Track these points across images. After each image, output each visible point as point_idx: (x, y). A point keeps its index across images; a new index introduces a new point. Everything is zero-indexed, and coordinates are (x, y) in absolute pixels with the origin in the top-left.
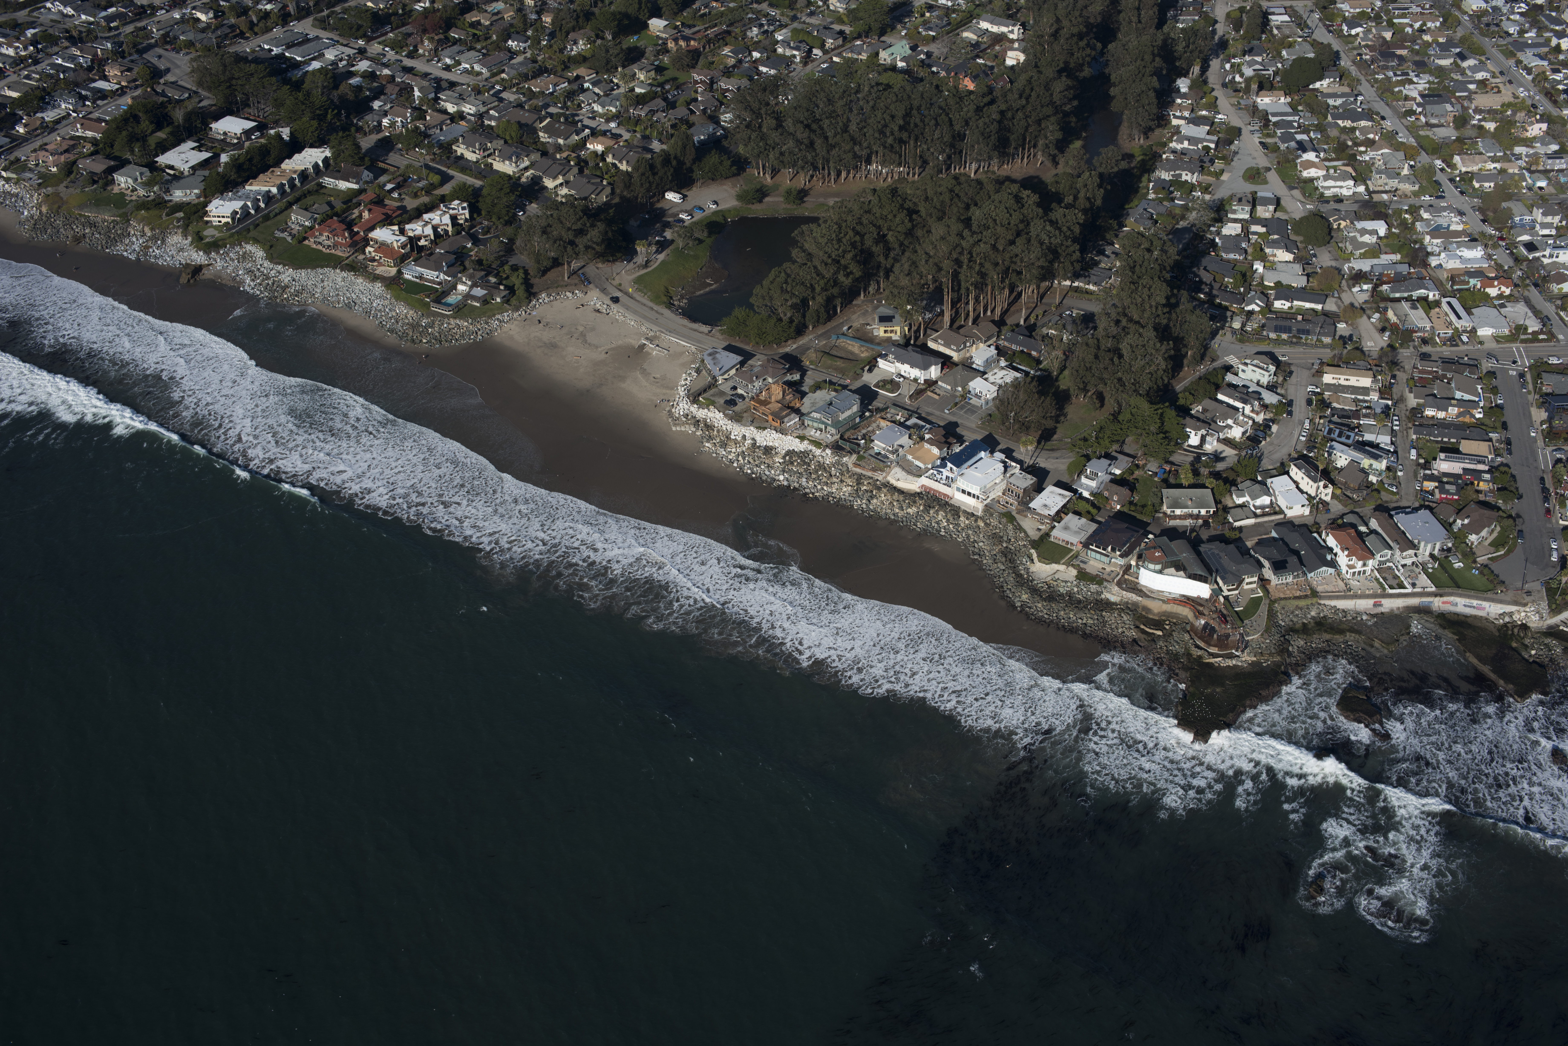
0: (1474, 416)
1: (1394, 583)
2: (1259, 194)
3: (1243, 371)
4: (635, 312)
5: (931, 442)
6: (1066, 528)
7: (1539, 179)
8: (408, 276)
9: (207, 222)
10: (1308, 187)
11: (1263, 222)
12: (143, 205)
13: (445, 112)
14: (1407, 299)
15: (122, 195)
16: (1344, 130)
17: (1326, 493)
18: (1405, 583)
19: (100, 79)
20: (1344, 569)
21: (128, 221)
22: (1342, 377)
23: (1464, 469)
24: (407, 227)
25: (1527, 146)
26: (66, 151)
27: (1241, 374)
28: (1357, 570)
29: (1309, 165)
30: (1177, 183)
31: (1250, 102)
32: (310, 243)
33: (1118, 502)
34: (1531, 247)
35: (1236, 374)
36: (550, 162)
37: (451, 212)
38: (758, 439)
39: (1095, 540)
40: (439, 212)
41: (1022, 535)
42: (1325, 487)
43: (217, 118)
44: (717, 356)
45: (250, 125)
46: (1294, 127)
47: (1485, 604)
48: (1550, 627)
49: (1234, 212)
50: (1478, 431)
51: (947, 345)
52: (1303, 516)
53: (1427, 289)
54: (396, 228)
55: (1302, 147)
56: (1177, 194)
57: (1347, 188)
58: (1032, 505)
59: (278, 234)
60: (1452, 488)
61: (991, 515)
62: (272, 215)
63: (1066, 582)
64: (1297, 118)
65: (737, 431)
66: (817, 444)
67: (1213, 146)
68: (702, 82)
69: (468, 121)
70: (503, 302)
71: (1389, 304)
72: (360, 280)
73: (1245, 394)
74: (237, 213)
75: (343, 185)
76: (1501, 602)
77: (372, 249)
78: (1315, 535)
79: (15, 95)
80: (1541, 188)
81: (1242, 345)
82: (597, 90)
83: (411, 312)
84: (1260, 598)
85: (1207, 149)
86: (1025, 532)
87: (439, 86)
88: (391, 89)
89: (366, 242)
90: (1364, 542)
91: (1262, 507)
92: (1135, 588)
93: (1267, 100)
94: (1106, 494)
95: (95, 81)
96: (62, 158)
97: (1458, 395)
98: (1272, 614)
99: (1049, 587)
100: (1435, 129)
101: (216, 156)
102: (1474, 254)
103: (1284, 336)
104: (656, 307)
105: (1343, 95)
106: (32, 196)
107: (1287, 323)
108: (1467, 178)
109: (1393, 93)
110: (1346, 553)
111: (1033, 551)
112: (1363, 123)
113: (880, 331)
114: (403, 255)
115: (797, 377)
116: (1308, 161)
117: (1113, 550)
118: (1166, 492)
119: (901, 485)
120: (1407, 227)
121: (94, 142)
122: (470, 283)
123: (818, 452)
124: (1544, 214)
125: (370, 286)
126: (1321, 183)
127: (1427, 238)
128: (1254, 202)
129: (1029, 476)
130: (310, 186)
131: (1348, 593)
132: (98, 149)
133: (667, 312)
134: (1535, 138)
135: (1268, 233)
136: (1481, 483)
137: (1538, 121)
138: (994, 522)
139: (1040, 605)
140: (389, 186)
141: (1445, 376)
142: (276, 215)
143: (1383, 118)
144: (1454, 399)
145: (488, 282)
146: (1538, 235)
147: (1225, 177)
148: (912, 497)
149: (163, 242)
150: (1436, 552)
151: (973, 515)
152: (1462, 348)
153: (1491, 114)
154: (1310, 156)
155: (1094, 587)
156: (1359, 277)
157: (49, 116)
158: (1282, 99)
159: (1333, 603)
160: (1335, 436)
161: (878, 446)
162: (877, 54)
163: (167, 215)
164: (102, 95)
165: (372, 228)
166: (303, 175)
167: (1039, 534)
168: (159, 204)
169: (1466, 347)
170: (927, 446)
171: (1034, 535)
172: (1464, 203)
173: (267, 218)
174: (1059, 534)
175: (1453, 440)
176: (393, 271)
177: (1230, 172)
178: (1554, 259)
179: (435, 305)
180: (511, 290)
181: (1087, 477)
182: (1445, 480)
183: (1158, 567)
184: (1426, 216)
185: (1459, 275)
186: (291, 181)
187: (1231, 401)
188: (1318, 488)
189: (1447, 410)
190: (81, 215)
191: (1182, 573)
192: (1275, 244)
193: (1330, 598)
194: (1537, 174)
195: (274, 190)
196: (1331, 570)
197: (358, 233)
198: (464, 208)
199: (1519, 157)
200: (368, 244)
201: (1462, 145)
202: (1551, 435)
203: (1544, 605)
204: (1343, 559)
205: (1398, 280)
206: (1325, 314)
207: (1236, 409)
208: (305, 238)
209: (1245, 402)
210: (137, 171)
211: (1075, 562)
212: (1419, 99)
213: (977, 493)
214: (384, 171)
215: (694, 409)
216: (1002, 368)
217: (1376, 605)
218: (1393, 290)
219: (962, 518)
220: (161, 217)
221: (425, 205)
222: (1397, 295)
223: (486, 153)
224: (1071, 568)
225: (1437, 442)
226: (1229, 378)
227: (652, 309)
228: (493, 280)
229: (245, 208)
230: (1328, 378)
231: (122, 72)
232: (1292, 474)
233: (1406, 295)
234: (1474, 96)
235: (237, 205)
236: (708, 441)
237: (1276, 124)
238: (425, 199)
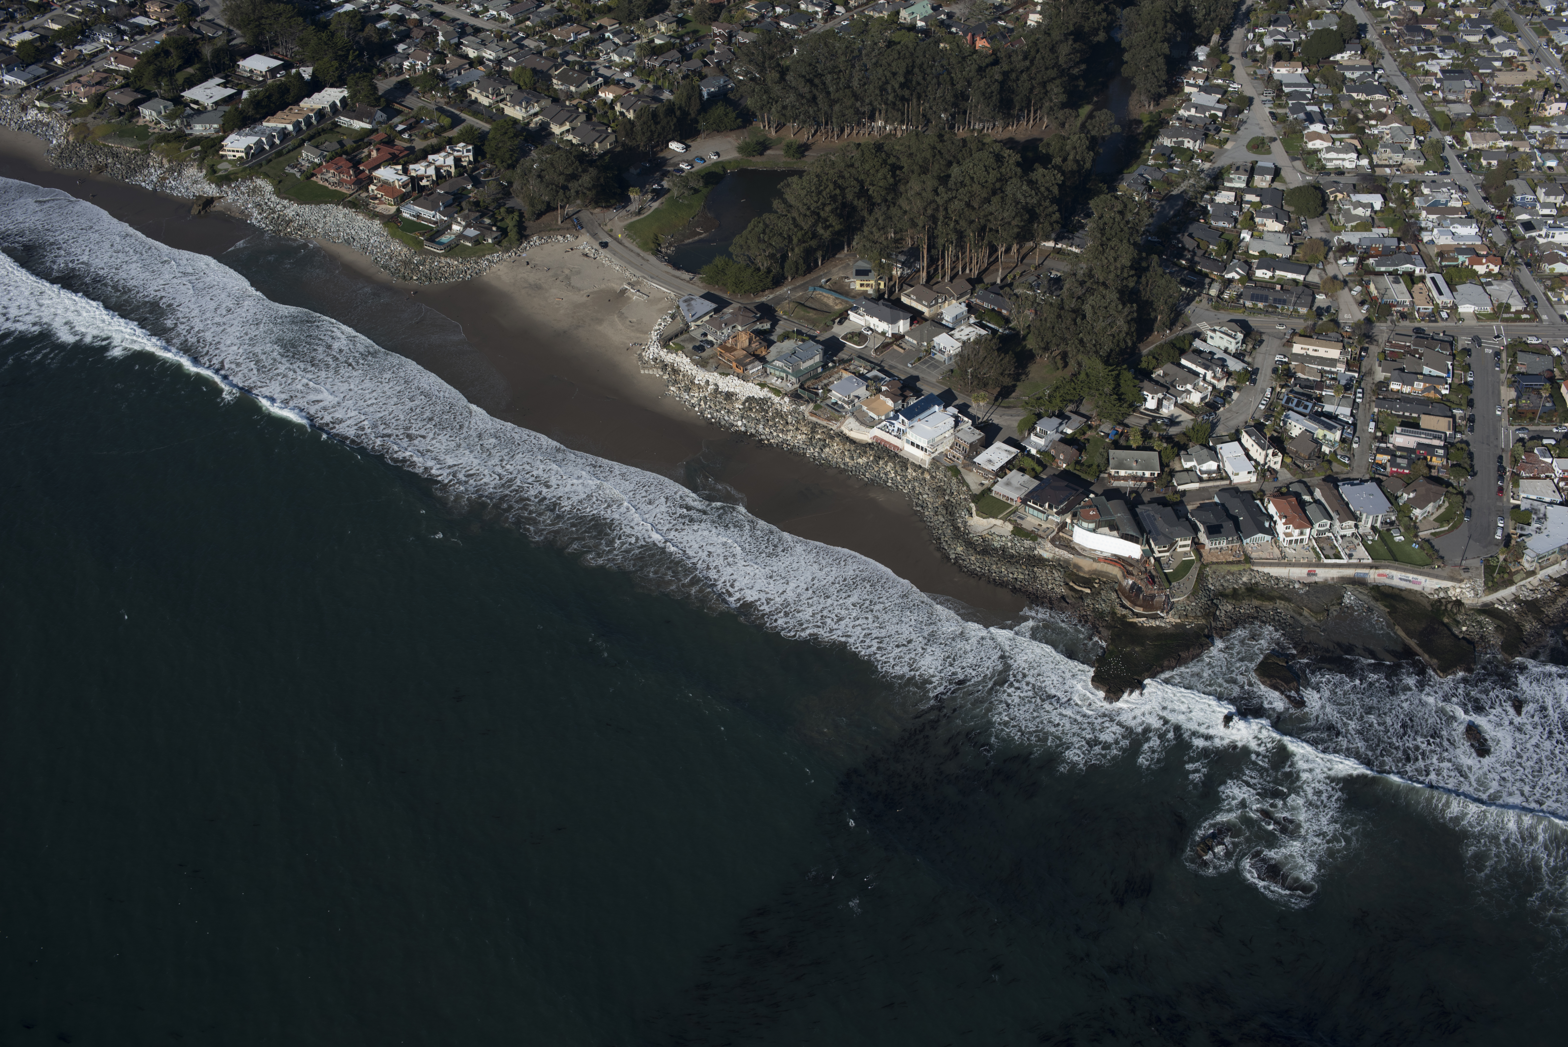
0: (1440, 393)
1: (1331, 553)
2: (1259, 164)
3: (1212, 337)
4: (622, 258)
5: (887, 394)
6: (1008, 484)
7: (1549, 159)
8: (406, 215)
9: (223, 156)
10: (1310, 158)
11: (1259, 192)
12: (164, 137)
13: (466, 57)
14: (1390, 273)
15: (146, 127)
16: (1357, 103)
17: (1275, 462)
18: (1342, 554)
19: (141, 15)
20: (1281, 537)
21: (149, 152)
22: (1311, 348)
23: (1419, 444)
24: (411, 167)
25: (1543, 125)
26: (98, 83)
27: (1209, 341)
28: (1293, 538)
29: (1317, 136)
30: (1179, 150)
31: (1266, 72)
32: (318, 179)
33: (1064, 461)
34: (1528, 226)
35: (1205, 341)
36: (558, 108)
37: (456, 154)
38: (720, 384)
39: (1034, 497)
40: (443, 154)
41: (965, 488)
42: (1274, 455)
43: (245, 55)
44: (693, 302)
45: (275, 63)
46: (1306, 98)
47: (1421, 579)
48: (1485, 605)
49: (1231, 180)
50: (1443, 407)
51: (919, 300)
52: (1249, 483)
53: (1414, 264)
54: (400, 167)
55: (1310, 118)
56: (1178, 161)
57: (1349, 161)
58: (976, 460)
59: (289, 170)
60: (1403, 462)
61: (938, 468)
62: (284, 151)
63: (1001, 536)
64: (1310, 90)
65: (701, 376)
66: (777, 392)
67: (1220, 114)
68: (721, 35)
69: (487, 66)
70: (494, 244)
71: (1372, 277)
72: (360, 217)
73: (1209, 360)
74: (251, 148)
75: (358, 125)
76: (1437, 577)
77: (374, 188)
78: (1258, 502)
79: (56, 27)
80: (1550, 168)
81: (1216, 312)
82: (616, 40)
83: (405, 250)
84: (1192, 562)
85: (1214, 117)
86: (968, 486)
87: (463, 30)
88: (417, 34)
89: (370, 180)
90: (1304, 511)
91: (1209, 472)
92: (1068, 546)
93: (1283, 71)
94: (1053, 452)
95: (135, 16)
96: (93, 90)
97: (1426, 370)
98: (1201, 578)
99: (984, 541)
100: (1450, 105)
101: (240, 93)
102: (1468, 232)
103: (1260, 305)
104: (642, 254)
105: (1361, 68)
106: (62, 126)
107: (1265, 292)
108: (1475, 155)
109: (1414, 68)
110: (1284, 520)
111: (972, 505)
112: (1378, 97)
113: (856, 285)
114: (404, 194)
115: (767, 326)
116: (1315, 133)
117: (1050, 507)
118: (1112, 452)
119: (853, 435)
120: (1405, 202)
121: (126, 75)
122: (463, 223)
123: (776, 399)
124: (1547, 194)
125: (369, 223)
126: (1323, 155)
127: (1424, 213)
128: (1252, 171)
129: (978, 431)
130: (327, 124)
131: (1283, 561)
132: (129, 82)
133: (653, 259)
134: (1552, 117)
135: (1262, 203)
136: (1434, 459)
137: (1557, 101)
138: (940, 475)
139: (973, 558)
140: (400, 127)
141: (1416, 351)
142: (289, 151)
143: (1400, 93)
144: (1421, 374)
145: (482, 223)
146: (1538, 215)
147: (1228, 146)
148: (863, 447)
149: (180, 173)
150: (1378, 525)
151: (920, 467)
152: (1441, 324)
153: (1511, 92)
154: (1318, 127)
155: (1028, 543)
156: (1347, 249)
157: (87, 49)
158: (1299, 71)
159: (1266, 570)
160: (1292, 405)
161: (835, 396)
162: (898, 13)
163: (186, 148)
164: (140, 30)
165: (377, 167)
166: (321, 114)
167: (981, 489)
168: (180, 137)
169: (1445, 324)
170: (882, 397)
171: (976, 489)
172: (1469, 180)
173: (280, 154)
174: (1000, 490)
175: (1414, 415)
176: (393, 209)
177: (1235, 141)
178: (1550, 239)
179: (428, 243)
180: (504, 232)
181: (1036, 435)
182: (1399, 453)
183: (1092, 526)
184: (1426, 191)
185: (1448, 252)
186: (308, 119)
187: (1193, 367)
188: (1267, 455)
189: (1412, 385)
190: (104, 145)
191: (1115, 533)
192: (1266, 214)
193: (1264, 565)
194: (1548, 154)
195: (290, 127)
196: (1268, 538)
197: (363, 171)
198: (468, 151)
199: (1533, 136)
200: (371, 182)
201: (1476, 123)
202: (1517, 415)
203: (1480, 582)
204: (1281, 527)
205: (1386, 254)
206: (1306, 285)
207: (1197, 374)
208: (313, 175)
209: (1207, 368)
210: (160, 104)
211: (1013, 517)
212: (1440, 75)
213: (925, 445)
214: (399, 112)
215: (663, 353)
216: (970, 325)
217: (1310, 574)
218: (1378, 264)
219: (910, 470)
220: (179, 149)
221: (432, 146)
222: (1383, 269)
223: (499, 98)
224: (1007, 523)
225: (1398, 416)
226: (1198, 344)
227: (639, 255)
228: (487, 221)
229: (259, 143)
230: (1297, 349)
231: (161, 9)
232: (1243, 441)
233: (1391, 269)
234: (1497, 73)
235: (252, 140)
236: (673, 385)
237: (1289, 95)
238: (434, 141)
